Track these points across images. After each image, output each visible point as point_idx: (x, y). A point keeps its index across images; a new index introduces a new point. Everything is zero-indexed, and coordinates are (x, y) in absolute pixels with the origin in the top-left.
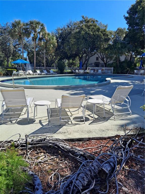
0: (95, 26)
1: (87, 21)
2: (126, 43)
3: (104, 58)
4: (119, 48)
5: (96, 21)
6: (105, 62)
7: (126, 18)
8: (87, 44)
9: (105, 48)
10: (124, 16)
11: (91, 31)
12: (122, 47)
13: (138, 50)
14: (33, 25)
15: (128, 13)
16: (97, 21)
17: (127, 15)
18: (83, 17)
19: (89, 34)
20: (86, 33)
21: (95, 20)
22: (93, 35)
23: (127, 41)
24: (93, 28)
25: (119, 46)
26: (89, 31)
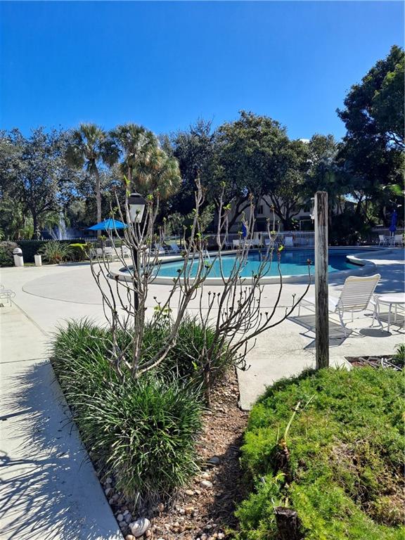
0: (275, 134)
1: (253, 122)
2: (348, 171)
3: (280, 208)
4: (332, 183)
5: (274, 122)
6: (284, 218)
7: (344, 116)
8: (258, 176)
9: (299, 185)
10: (338, 110)
11: (268, 147)
12: (339, 182)
13: (377, 187)
14: (128, 136)
15: (346, 103)
16: (277, 123)
17: (344, 108)
18: (243, 114)
19: (263, 153)
20: (257, 151)
21: (272, 121)
22: (274, 155)
23: (351, 168)
24: (272, 140)
25: (332, 180)
26: (263, 146)
